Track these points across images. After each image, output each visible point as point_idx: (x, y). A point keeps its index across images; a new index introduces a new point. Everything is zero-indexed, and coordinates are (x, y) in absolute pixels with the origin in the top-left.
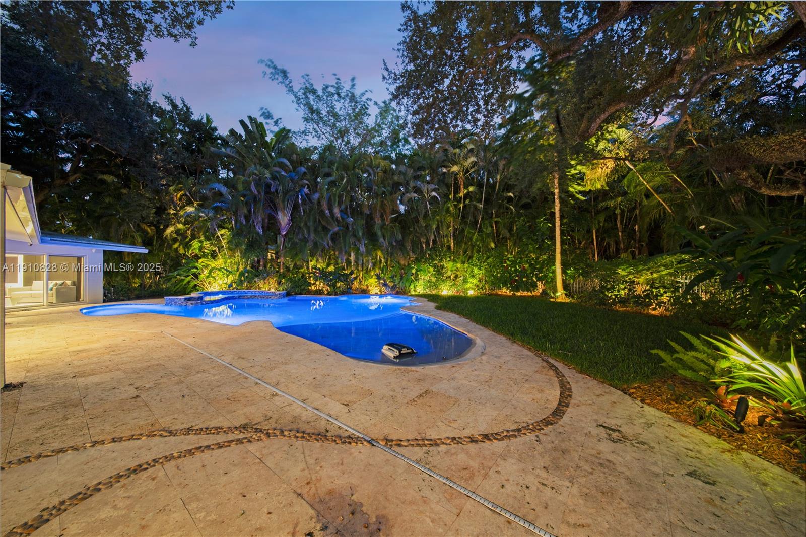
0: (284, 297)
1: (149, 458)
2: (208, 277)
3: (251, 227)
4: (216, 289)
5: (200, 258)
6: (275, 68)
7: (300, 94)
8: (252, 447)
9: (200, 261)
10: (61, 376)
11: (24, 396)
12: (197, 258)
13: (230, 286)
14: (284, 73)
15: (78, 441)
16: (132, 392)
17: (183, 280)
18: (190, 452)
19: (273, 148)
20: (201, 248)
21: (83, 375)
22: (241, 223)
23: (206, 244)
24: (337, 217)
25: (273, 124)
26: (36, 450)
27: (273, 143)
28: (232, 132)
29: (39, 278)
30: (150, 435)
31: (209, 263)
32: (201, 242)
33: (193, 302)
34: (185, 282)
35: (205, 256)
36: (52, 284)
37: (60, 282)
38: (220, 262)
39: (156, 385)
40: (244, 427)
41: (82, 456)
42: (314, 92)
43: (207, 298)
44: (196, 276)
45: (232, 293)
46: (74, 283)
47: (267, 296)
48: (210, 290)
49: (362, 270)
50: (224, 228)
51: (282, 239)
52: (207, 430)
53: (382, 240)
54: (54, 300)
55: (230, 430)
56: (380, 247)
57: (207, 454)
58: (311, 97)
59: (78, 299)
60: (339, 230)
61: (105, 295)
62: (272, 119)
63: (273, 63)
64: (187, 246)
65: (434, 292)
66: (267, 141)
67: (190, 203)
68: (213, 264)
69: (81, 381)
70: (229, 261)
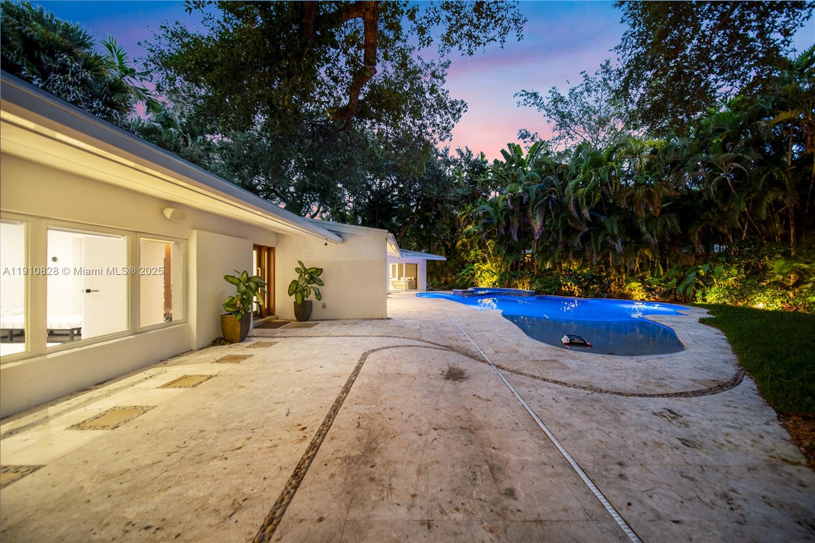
0: (533, 296)
1: (415, 344)
2: (479, 277)
3: (509, 236)
4: (485, 287)
5: (475, 263)
6: (527, 94)
7: (551, 107)
8: (445, 352)
9: (475, 265)
10: (401, 318)
11: (391, 322)
12: (474, 262)
13: (494, 284)
14: (535, 95)
15: (400, 336)
16: (419, 327)
17: (465, 279)
18: (426, 347)
19: (528, 163)
20: (476, 255)
21: (407, 319)
22: (502, 233)
23: (479, 252)
24: (586, 218)
25: (530, 141)
26: (390, 335)
27: (528, 158)
28: (496, 162)
29: (402, 276)
30: (418, 340)
31: (481, 266)
32: (476, 251)
33: (468, 294)
34: (466, 280)
35: (478, 261)
36: (407, 279)
37: (410, 278)
38: (488, 266)
39: (428, 327)
40: (447, 346)
41: (399, 339)
42: (561, 100)
43: (480, 292)
44: (473, 275)
45: (495, 290)
46: (415, 279)
47: (520, 294)
48: (482, 286)
49: (626, 272)
50: (491, 239)
51: (536, 244)
52: (435, 344)
53: (648, 236)
54: (407, 288)
55: (442, 346)
56: (647, 245)
57: (429, 349)
58: (560, 105)
59: (416, 288)
60: (590, 231)
61: (427, 287)
62: (530, 136)
63: (525, 91)
64: (468, 254)
65: (740, 304)
66: (523, 159)
67: (470, 223)
68: (485, 267)
69: (406, 321)
70: (494, 264)
